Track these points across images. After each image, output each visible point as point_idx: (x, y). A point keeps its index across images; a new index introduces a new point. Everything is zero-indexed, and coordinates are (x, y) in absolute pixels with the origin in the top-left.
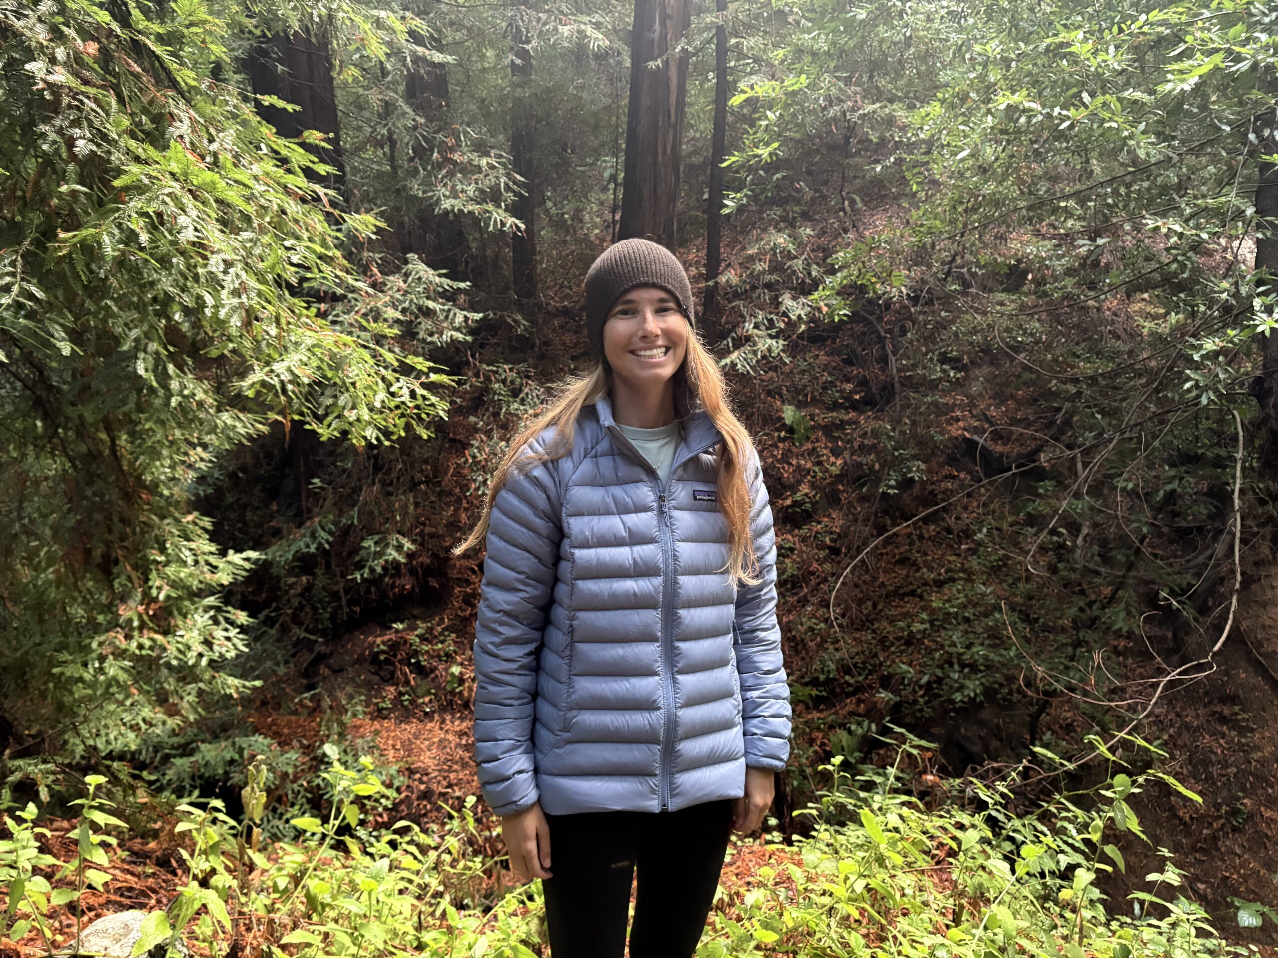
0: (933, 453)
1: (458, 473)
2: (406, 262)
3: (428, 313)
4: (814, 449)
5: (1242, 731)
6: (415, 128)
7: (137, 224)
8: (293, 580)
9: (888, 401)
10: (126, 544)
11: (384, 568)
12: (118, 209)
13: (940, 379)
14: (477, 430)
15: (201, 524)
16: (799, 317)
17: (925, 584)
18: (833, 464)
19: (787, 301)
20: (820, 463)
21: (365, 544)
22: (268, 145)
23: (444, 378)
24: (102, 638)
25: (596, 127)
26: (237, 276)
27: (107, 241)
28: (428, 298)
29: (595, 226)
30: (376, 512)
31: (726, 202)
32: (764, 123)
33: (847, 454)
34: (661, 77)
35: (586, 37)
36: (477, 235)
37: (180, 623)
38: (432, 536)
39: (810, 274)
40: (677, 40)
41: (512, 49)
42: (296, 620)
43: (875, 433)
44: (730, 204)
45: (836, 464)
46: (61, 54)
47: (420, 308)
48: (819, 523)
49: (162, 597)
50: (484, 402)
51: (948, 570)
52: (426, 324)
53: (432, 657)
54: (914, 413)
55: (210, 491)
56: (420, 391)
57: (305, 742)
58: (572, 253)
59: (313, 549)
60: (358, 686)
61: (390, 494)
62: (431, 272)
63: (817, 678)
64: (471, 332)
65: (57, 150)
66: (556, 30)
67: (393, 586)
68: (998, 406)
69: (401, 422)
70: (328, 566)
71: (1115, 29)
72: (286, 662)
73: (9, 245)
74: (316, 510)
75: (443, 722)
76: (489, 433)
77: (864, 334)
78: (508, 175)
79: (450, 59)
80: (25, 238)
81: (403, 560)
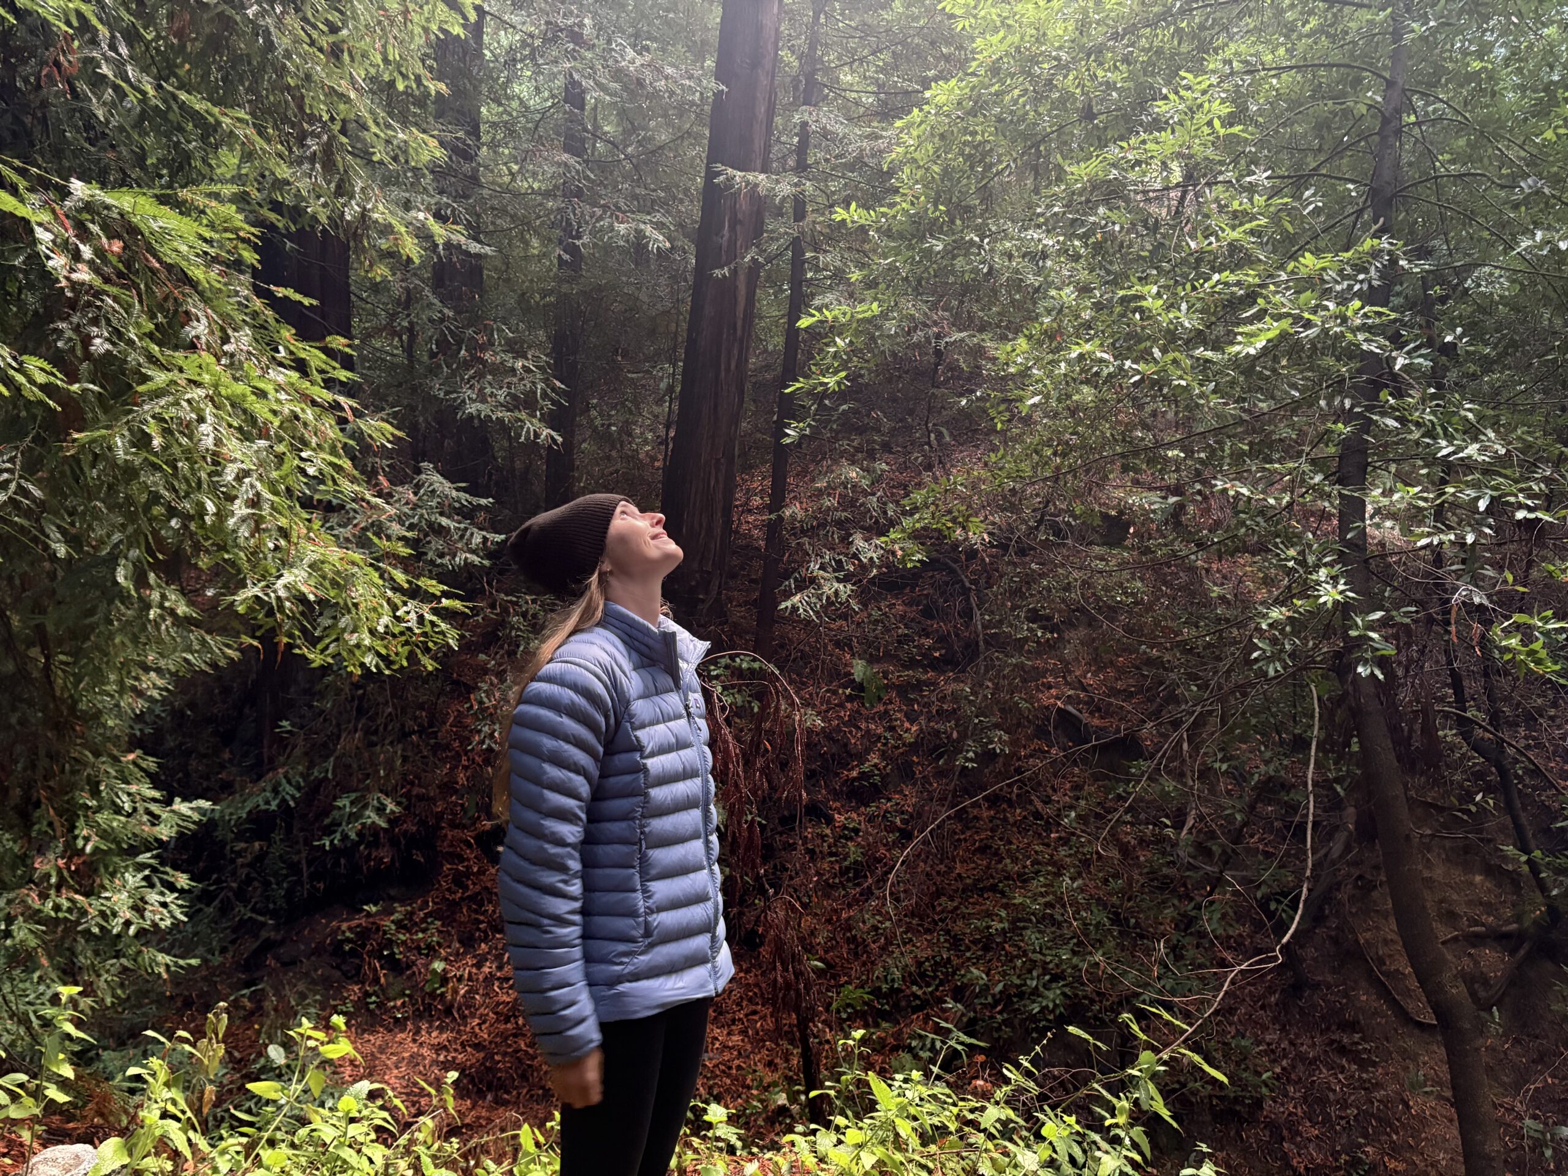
0: (1019, 725)
1: (459, 723)
2: (419, 471)
3: (440, 531)
4: (886, 712)
5: (1363, 1065)
6: (442, 320)
7: (152, 428)
8: (243, 845)
9: (971, 660)
10: (51, 783)
11: (359, 834)
12: (131, 411)
13: (1026, 640)
14: (486, 671)
15: (144, 765)
16: (871, 558)
17: (1007, 878)
18: (907, 730)
19: (859, 541)
20: (892, 729)
21: (339, 803)
22: (286, 348)
23: (457, 604)
24: (11, 895)
25: (652, 333)
26: (252, 486)
27: (119, 444)
28: (442, 514)
29: (646, 442)
30: (355, 766)
31: (788, 431)
32: (832, 350)
33: (923, 720)
34: (727, 286)
35: (645, 237)
36: (506, 444)
37: (106, 882)
38: (421, 798)
39: (885, 513)
40: (747, 249)
41: (560, 242)
42: (241, 895)
43: (956, 697)
44: (792, 433)
45: (911, 732)
46: (86, 251)
47: (430, 524)
48: (889, 800)
49: (88, 849)
50: (499, 638)
51: (1035, 862)
52: (437, 543)
53: (410, 949)
54: (997, 676)
55: (148, 730)
56: (428, 617)
57: (236, 1054)
58: (617, 471)
59: (274, 806)
60: (314, 982)
61: (373, 744)
62: (447, 484)
63: (880, 988)
64: (489, 555)
65: (72, 350)
66: (611, 228)
67: (368, 858)
68: (1095, 674)
69: (404, 651)
70: (289, 830)
71: (1188, 286)
72: (223, 950)
73: (7, 440)
74: (282, 759)
75: (418, 1032)
76: (501, 675)
77: (947, 583)
78: (546, 381)
79: (488, 250)
80: (27, 435)
81: (384, 825)
